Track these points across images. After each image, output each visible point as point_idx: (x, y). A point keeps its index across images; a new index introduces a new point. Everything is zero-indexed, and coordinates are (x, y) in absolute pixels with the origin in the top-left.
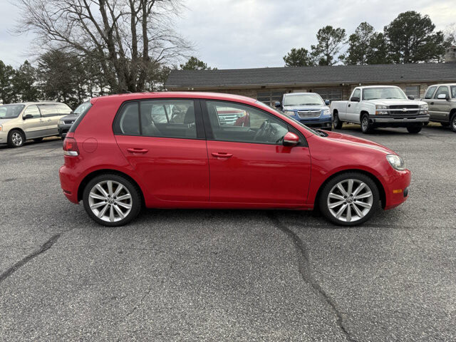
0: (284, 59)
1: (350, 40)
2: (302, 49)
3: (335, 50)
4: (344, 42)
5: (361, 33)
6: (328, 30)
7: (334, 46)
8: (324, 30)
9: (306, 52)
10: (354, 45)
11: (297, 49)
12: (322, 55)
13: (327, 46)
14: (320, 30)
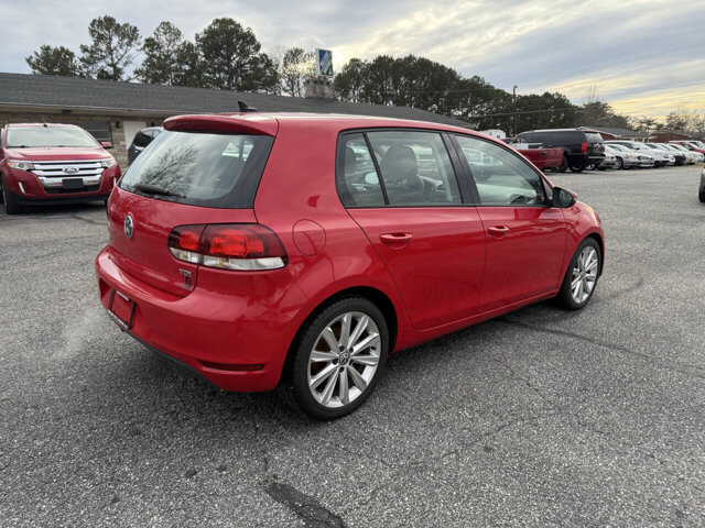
0: (29, 61)
1: (146, 45)
2: (62, 49)
3: (124, 60)
4: (139, 47)
5: (163, 39)
6: (108, 23)
7: (121, 52)
8: (100, 22)
9: (72, 55)
10: (153, 56)
11: (53, 47)
12: (101, 64)
13: (110, 51)
14: (94, 21)
